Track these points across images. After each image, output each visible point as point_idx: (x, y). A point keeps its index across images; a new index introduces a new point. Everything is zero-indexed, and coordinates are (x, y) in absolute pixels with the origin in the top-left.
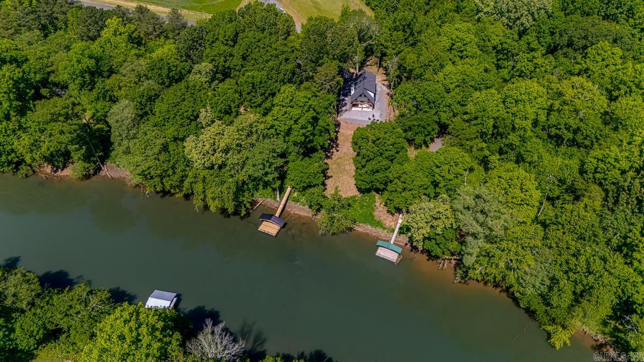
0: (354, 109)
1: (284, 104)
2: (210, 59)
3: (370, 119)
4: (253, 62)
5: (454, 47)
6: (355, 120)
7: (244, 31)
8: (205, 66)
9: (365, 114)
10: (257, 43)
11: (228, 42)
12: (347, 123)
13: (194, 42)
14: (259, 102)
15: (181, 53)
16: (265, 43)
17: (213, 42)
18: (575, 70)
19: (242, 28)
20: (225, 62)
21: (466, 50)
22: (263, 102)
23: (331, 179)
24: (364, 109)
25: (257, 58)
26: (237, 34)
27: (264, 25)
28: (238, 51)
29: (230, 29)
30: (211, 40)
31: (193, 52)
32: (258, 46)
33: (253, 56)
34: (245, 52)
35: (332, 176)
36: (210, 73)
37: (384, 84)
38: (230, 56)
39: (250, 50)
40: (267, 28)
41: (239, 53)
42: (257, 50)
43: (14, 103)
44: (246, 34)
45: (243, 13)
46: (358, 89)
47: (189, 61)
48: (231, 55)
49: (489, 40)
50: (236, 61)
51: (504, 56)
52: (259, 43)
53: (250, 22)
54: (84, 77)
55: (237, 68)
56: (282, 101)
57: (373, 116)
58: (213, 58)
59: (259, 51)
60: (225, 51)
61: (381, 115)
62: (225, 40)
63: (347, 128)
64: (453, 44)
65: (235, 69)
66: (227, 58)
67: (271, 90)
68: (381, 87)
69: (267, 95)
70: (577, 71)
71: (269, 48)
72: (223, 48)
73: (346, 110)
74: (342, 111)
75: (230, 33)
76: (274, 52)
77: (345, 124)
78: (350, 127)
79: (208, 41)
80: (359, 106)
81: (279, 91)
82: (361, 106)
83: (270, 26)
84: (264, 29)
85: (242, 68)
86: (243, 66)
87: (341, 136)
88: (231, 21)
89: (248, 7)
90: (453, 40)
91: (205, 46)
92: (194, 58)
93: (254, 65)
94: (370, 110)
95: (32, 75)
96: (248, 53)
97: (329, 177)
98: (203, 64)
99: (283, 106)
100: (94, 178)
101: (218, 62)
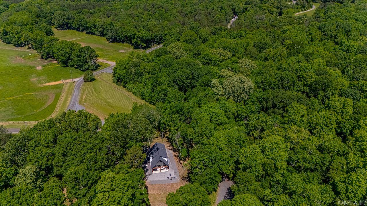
0: (154, 172)
1: (106, 190)
2: (33, 161)
3: (168, 178)
4: (72, 157)
5: (213, 119)
6: (159, 181)
7: (62, 134)
8: (30, 169)
9: (163, 174)
10: (74, 142)
11: (49, 145)
12: (153, 185)
13: (18, 150)
14: (84, 194)
15: (6, 160)
16: (81, 140)
17: (35, 147)
18: (286, 121)
19: (60, 131)
20: (48, 161)
21: (220, 120)
22: (87, 193)
24: (162, 171)
25: (76, 153)
26: (56, 136)
27: (78, 126)
28: (58, 150)
29: (49, 134)
30: (33, 146)
31: (17, 157)
32: (75, 143)
33: (73, 152)
34: (65, 150)
36: (34, 174)
37: (170, 149)
38: (51, 155)
39: (69, 148)
40: (81, 128)
41: (59, 153)
42: (75, 146)
44: (65, 135)
45: (60, 120)
46: (155, 158)
47: (14, 166)
48: (53, 154)
49: (229, 111)
50: (58, 159)
51: (239, 119)
52: (76, 141)
53: (66, 126)
55: (59, 165)
56: (104, 188)
57: (170, 175)
58: (36, 160)
59: (77, 148)
60: (47, 152)
61: (175, 172)
62: (46, 143)
63: (153, 189)
64: (211, 117)
65: (57, 166)
66: (49, 157)
67: (93, 180)
68: (168, 151)
69: (89, 185)
70: (287, 122)
71: (85, 143)
72: (45, 150)
73: (149, 175)
74: (146, 176)
75: (50, 137)
76: (89, 145)
77: (151, 186)
78: (155, 188)
79: (31, 147)
80: (158, 169)
81: (100, 178)
82: (159, 169)
83: (83, 126)
84: (78, 129)
85: (64, 163)
86: (64, 162)
87: (150, 197)
88: (50, 127)
89: (63, 115)
90: (211, 115)
91: (28, 151)
92: (19, 162)
93: (73, 159)
94: (166, 170)
96: (67, 151)
98: (28, 168)
99: (105, 192)
101: (41, 162)
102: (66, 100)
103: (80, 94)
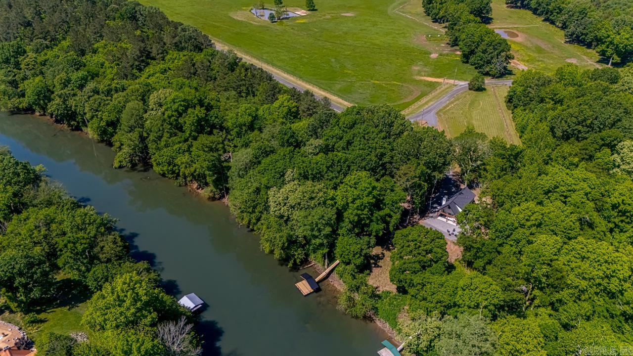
0: (439, 218)
5: (557, 190)
8: (317, 142)
9: (447, 225)
17: (334, 126)
23: (379, 269)
24: (449, 222)
26: (353, 124)
29: (350, 119)
35: (381, 267)
43: (193, 133)
54: (241, 128)
59: (360, 140)
62: (344, 127)
64: (557, 187)
74: (428, 216)
75: (348, 122)
80: (446, 217)
82: (448, 218)
94: (454, 224)
95: (213, 118)
97: (378, 266)
100: (217, 202)
102: (426, 103)
103: (448, 102)
